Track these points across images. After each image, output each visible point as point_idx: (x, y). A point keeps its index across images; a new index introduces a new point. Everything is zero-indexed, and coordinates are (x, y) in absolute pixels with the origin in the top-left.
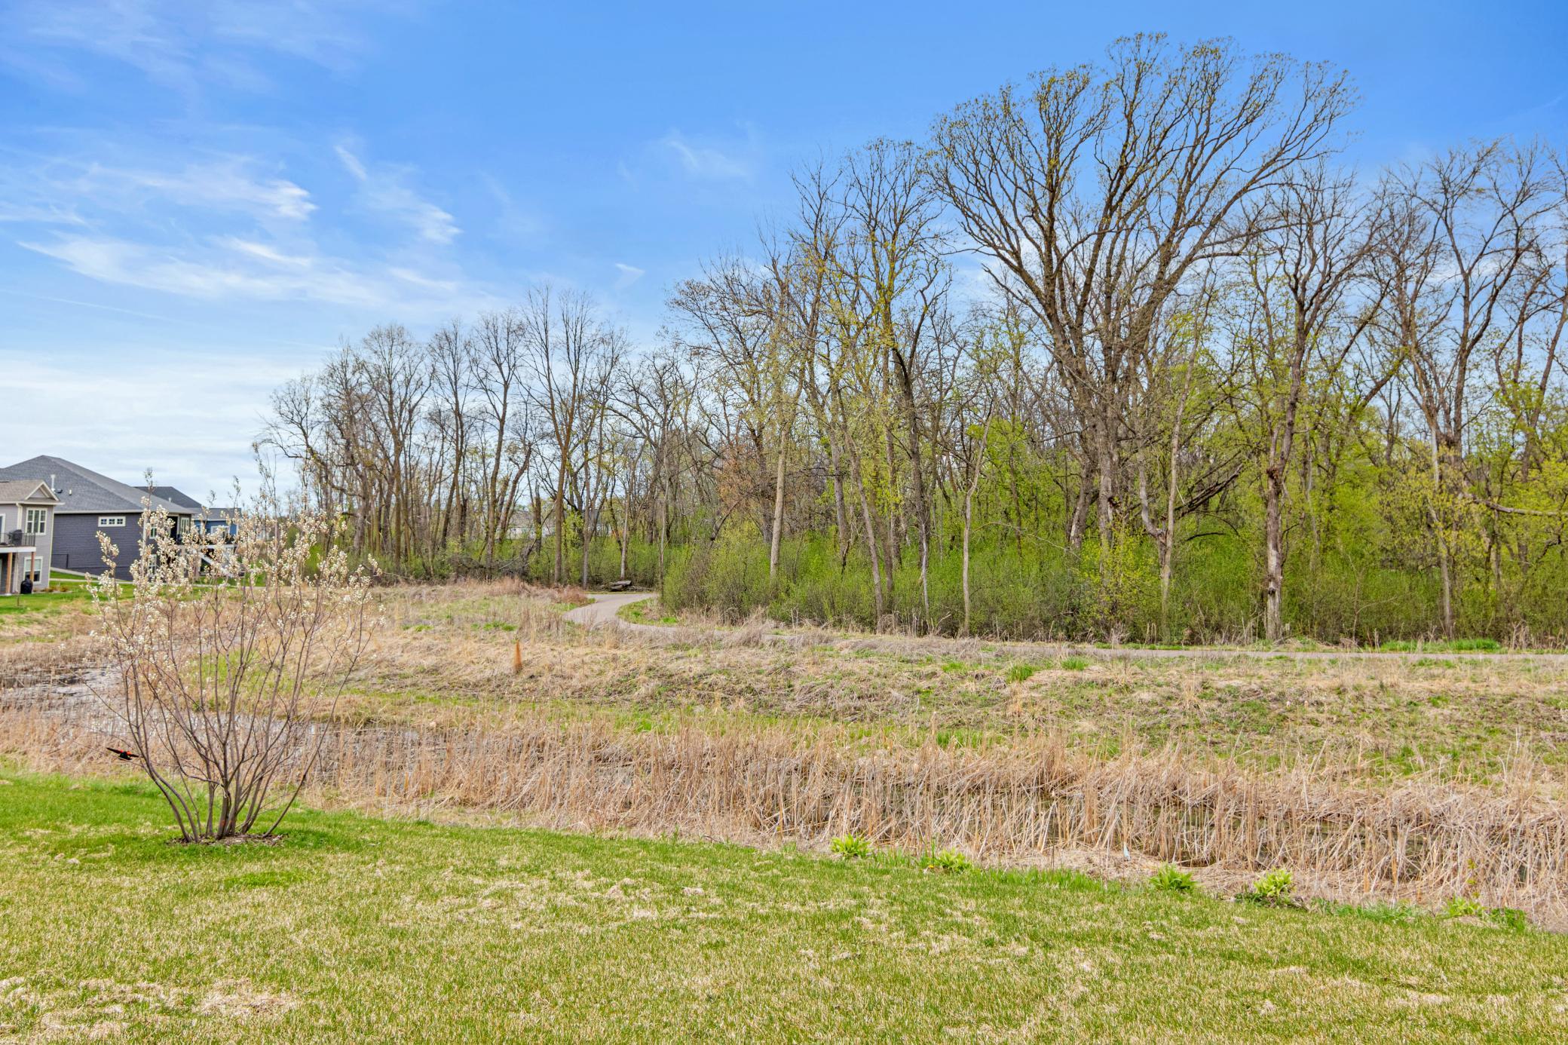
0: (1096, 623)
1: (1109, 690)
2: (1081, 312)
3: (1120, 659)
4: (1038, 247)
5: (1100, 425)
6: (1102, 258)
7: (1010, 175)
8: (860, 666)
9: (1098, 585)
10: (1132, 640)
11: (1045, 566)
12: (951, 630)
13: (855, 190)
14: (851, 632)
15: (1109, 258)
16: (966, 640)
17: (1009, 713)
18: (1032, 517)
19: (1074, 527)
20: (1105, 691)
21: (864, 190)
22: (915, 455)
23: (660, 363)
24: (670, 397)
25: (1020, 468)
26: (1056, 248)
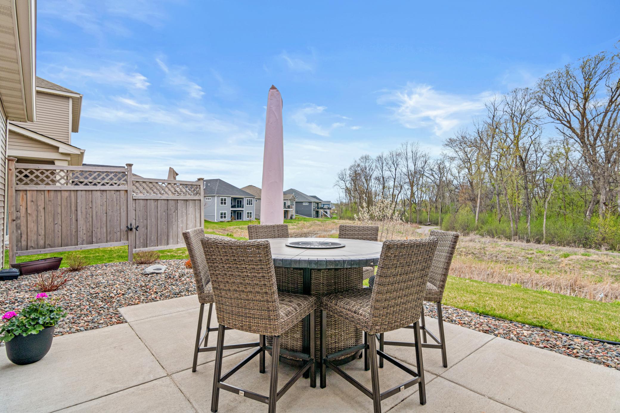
0: (596, 243)
1: (600, 263)
2: (595, 140)
3: (605, 254)
4: (578, 119)
5: (601, 178)
6: (607, 120)
7: (568, 95)
8: (507, 249)
9: (597, 231)
10: (611, 249)
11: (575, 224)
12: (538, 242)
13: (507, 106)
14: (502, 240)
15: (610, 120)
16: (544, 245)
17: (560, 267)
18: (571, 209)
19: (588, 212)
20: (598, 263)
21: (510, 106)
22: (526, 188)
23: (439, 162)
24: (442, 172)
25: (566, 192)
26: (586, 119)
